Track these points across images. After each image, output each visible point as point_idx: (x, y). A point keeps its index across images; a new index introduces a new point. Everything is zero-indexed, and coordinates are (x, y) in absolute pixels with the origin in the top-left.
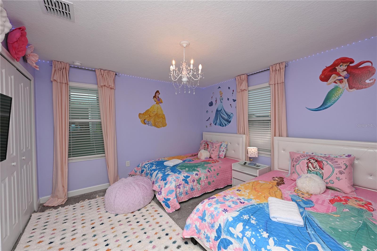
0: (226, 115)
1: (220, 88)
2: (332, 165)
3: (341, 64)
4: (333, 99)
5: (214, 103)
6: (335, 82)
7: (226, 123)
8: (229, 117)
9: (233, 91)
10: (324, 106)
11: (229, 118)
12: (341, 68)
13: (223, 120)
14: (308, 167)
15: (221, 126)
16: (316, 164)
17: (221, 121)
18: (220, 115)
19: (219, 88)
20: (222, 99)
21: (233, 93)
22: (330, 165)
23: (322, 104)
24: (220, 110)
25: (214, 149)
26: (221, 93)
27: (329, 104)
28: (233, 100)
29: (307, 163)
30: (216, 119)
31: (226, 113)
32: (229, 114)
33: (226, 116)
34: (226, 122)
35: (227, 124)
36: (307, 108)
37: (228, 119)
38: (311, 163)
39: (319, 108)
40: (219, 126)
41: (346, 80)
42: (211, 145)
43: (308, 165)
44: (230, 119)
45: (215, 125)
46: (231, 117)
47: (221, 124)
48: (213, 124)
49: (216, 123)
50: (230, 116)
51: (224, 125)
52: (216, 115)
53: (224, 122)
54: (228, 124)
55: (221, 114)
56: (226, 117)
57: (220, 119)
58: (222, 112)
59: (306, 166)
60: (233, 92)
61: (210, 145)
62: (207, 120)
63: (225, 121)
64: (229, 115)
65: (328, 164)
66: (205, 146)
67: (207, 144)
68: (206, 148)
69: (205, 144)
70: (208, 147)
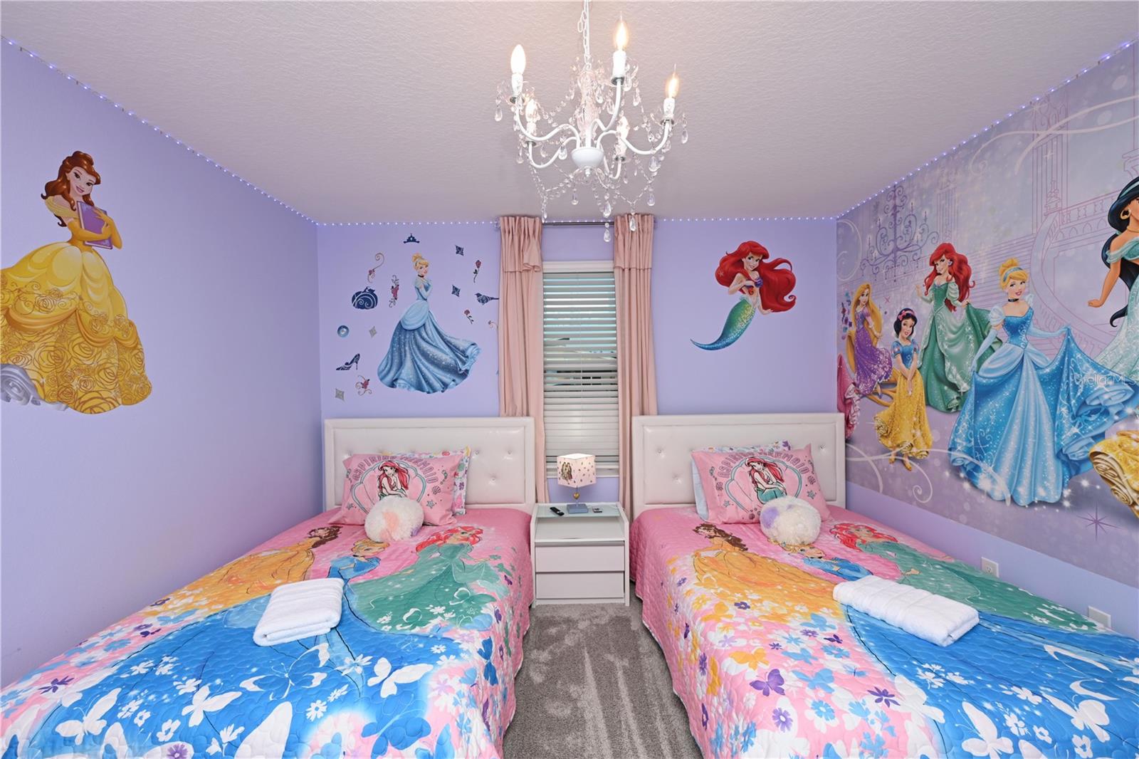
0: (447, 350)
1: (414, 240)
2: (794, 467)
3: (750, 255)
4: (739, 325)
5: (383, 295)
6: (741, 290)
7: (447, 378)
8: (457, 356)
9: (478, 264)
10: (723, 341)
11: (461, 360)
12: (751, 263)
13: (432, 368)
14: (755, 482)
15: (420, 388)
16: (767, 472)
17: (421, 372)
18: (419, 347)
19: (409, 240)
20: (427, 289)
21: (476, 272)
22: (790, 467)
23: (720, 334)
24: (418, 329)
25: (437, 484)
26: (422, 261)
27: (732, 336)
28: (478, 295)
29: (750, 474)
31: (447, 343)
32: (462, 345)
33: (445, 353)
34: (448, 376)
35: (453, 383)
36: (694, 343)
37: (456, 363)
38: (757, 471)
39: (715, 343)
40: (412, 389)
41: (757, 290)
42: (420, 472)
43: (753, 478)
44: (464, 363)
45: (392, 385)
46: (467, 357)
47: (423, 381)
48: (375, 383)
49: (396, 380)
50: (463, 352)
51: (437, 385)
52: (392, 347)
53: (432, 373)
54: (454, 381)
55: (424, 345)
56: (447, 357)
57: (414, 361)
58: (426, 336)
59: (751, 480)
60: (478, 267)
61: (416, 470)
62: (342, 365)
63: (441, 372)
64: (461, 348)
65: (787, 467)
66: (385, 481)
67: (397, 470)
68: (396, 488)
69: (382, 472)
70: (402, 483)
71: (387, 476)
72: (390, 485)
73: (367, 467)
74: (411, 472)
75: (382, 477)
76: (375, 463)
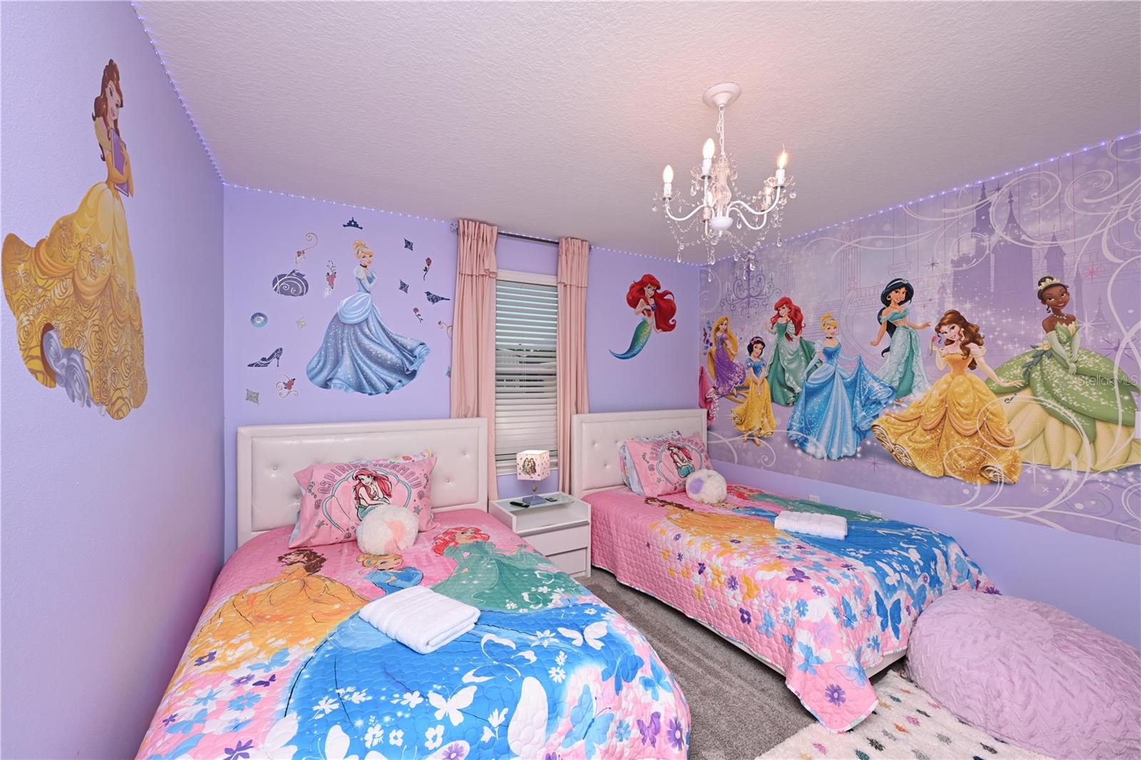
0: (393, 348)
1: (356, 225)
2: (695, 448)
3: (649, 285)
4: (641, 341)
6: (643, 312)
7: (392, 378)
8: (403, 354)
9: (429, 261)
10: (631, 353)
11: (407, 359)
12: (649, 291)
13: (374, 367)
14: (675, 462)
15: (360, 389)
16: (681, 454)
17: (363, 372)
18: (359, 344)
19: (349, 224)
20: (370, 280)
21: (426, 270)
23: (628, 348)
24: (359, 324)
26: (365, 250)
27: (637, 348)
28: (428, 294)
29: (671, 456)
30: (331, 358)
31: (394, 342)
32: (410, 343)
33: (391, 352)
34: (394, 376)
35: (399, 384)
36: (612, 353)
37: (403, 363)
38: (675, 454)
39: (624, 354)
40: (351, 390)
41: (653, 313)
42: (401, 478)
43: (673, 458)
44: (412, 363)
45: (326, 385)
46: (415, 357)
47: (364, 382)
48: (302, 381)
49: (331, 380)
50: (411, 351)
51: (381, 386)
52: (326, 342)
53: (374, 372)
54: (400, 381)
55: (366, 342)
56: (393, 356)
57: (353, 360)
58: (368, 333)
60: (429, 265)
61: (396, 476)
62: (258, 360)
63: (385, 372)
64: (409, 348)
65: (692, 449)
66: (362, 491)
67: (375, 478)
68: (377, 498)
69: (358, 481)
70: (383, 491)
71: (364, 486)
72: (369, 495)
73: (337, 478)
74: (391, 478)
75: (358, 487)
76: (347, 473)
